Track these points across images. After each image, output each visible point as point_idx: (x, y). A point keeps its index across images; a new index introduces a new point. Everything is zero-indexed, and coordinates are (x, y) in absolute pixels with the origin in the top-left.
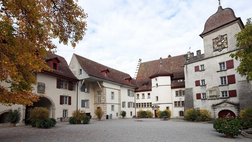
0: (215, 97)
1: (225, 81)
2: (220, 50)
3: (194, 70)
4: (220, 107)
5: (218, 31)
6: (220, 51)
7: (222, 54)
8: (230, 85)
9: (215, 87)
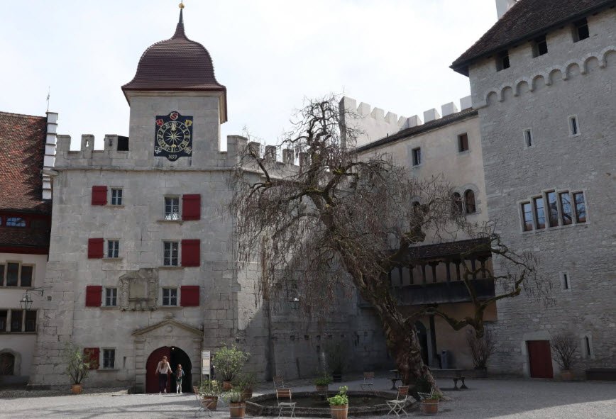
0: (144, 304)
1: (175, 253)
2: (171, 157)
3: (89, 198)
4: (156, 338)
5: (172, 96)
6: (171, 160)
7: (175, 171)
8: (187, 269)
9: (147, 270)
